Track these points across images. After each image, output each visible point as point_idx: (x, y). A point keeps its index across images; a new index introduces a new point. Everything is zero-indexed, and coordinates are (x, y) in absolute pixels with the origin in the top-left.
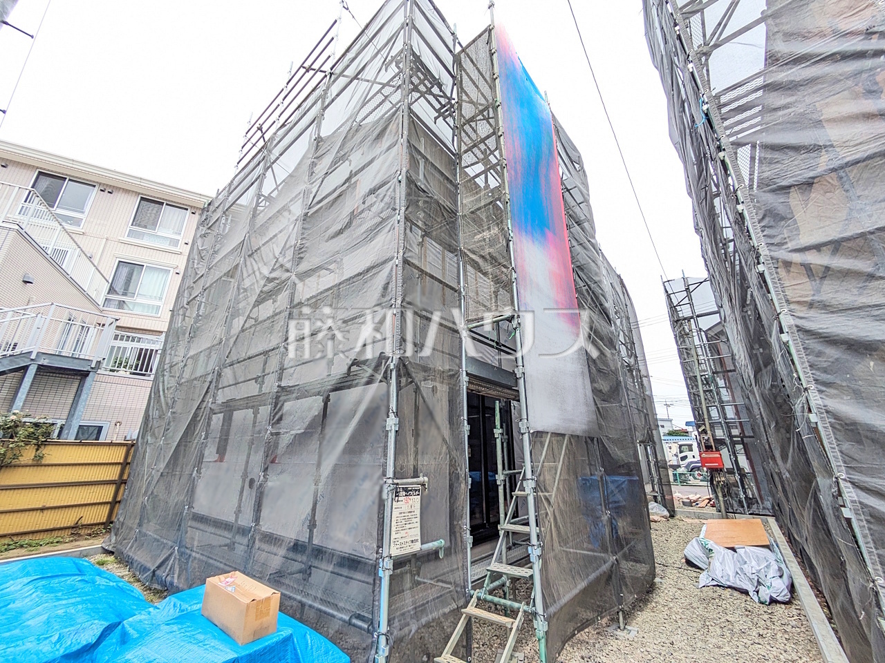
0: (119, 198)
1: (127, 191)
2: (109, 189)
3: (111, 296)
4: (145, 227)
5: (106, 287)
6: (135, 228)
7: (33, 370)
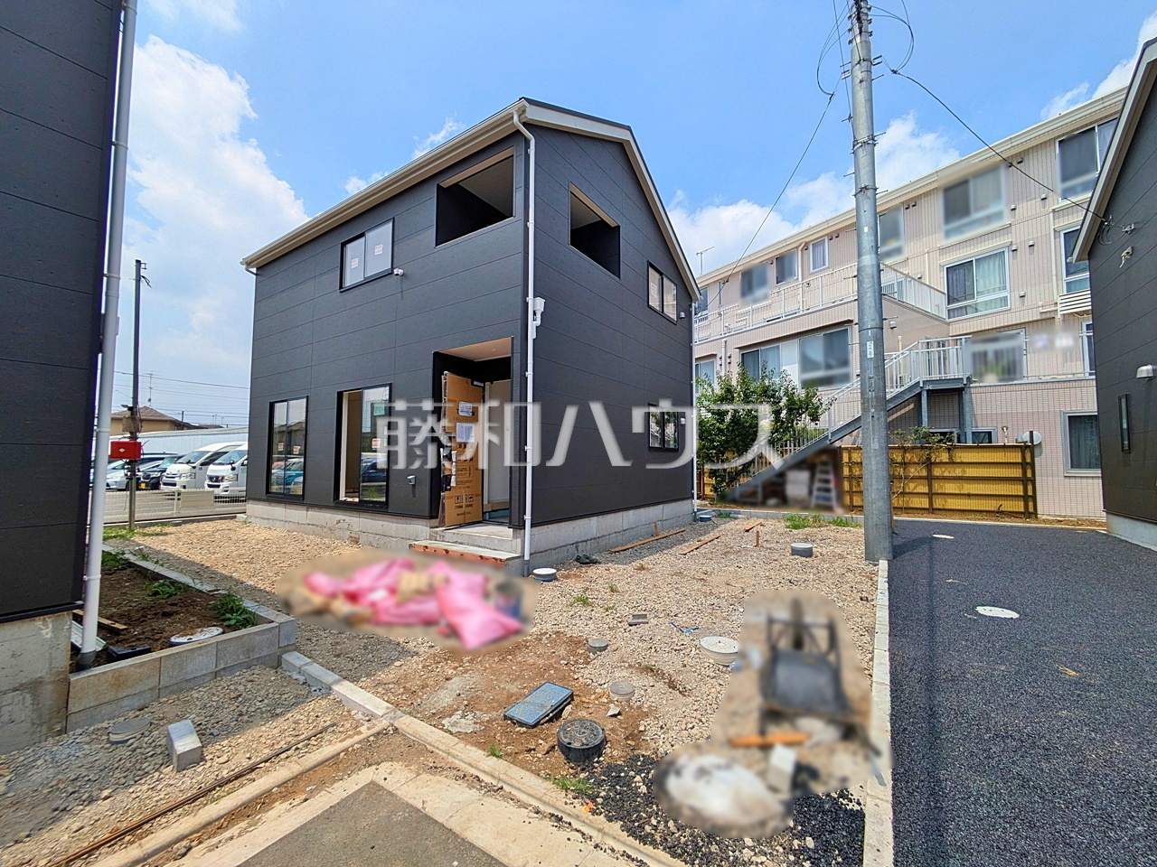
0: (923, 204)
1: (927, 194)
2: (912, 203)
3: (952, 306)
4: (960, 217)
5: (945, 299)
6: (949, 225)
7: (924, 394)
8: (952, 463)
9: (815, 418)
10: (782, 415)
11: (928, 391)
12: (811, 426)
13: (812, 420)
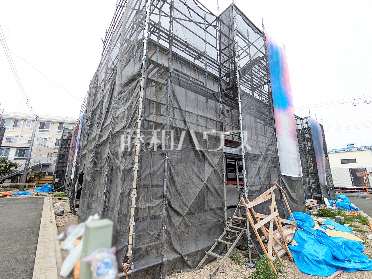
0: (55, 124)
1: (56, 122)
2: (53, 122)
3: (56, 146)
4: (61, 130)
5: (55, 144)
6: (58, 131)
7: (42, 165)
8: (44, 178)
9: (16, 167)
10: (7, 167)
11: (43, 165)
12: (15, 169)
13: (15, 168)
